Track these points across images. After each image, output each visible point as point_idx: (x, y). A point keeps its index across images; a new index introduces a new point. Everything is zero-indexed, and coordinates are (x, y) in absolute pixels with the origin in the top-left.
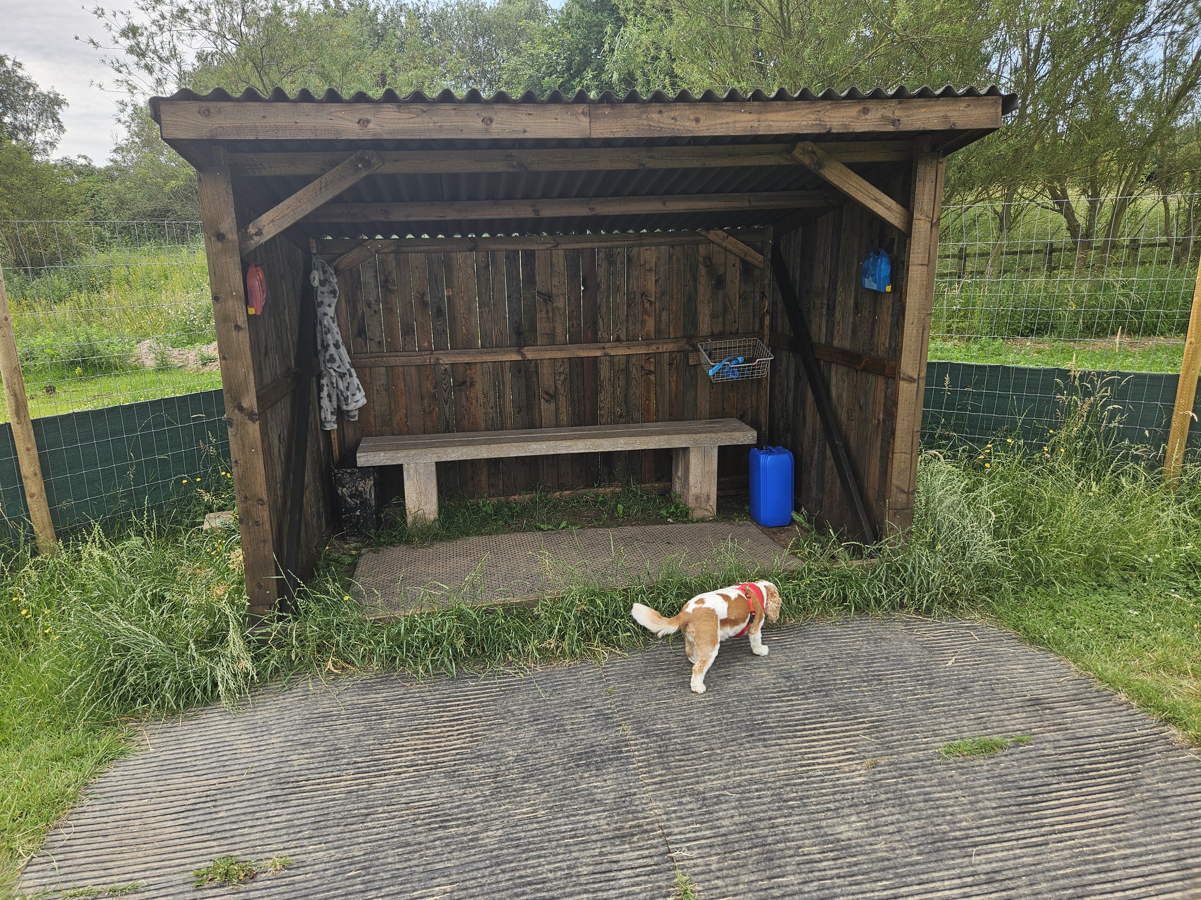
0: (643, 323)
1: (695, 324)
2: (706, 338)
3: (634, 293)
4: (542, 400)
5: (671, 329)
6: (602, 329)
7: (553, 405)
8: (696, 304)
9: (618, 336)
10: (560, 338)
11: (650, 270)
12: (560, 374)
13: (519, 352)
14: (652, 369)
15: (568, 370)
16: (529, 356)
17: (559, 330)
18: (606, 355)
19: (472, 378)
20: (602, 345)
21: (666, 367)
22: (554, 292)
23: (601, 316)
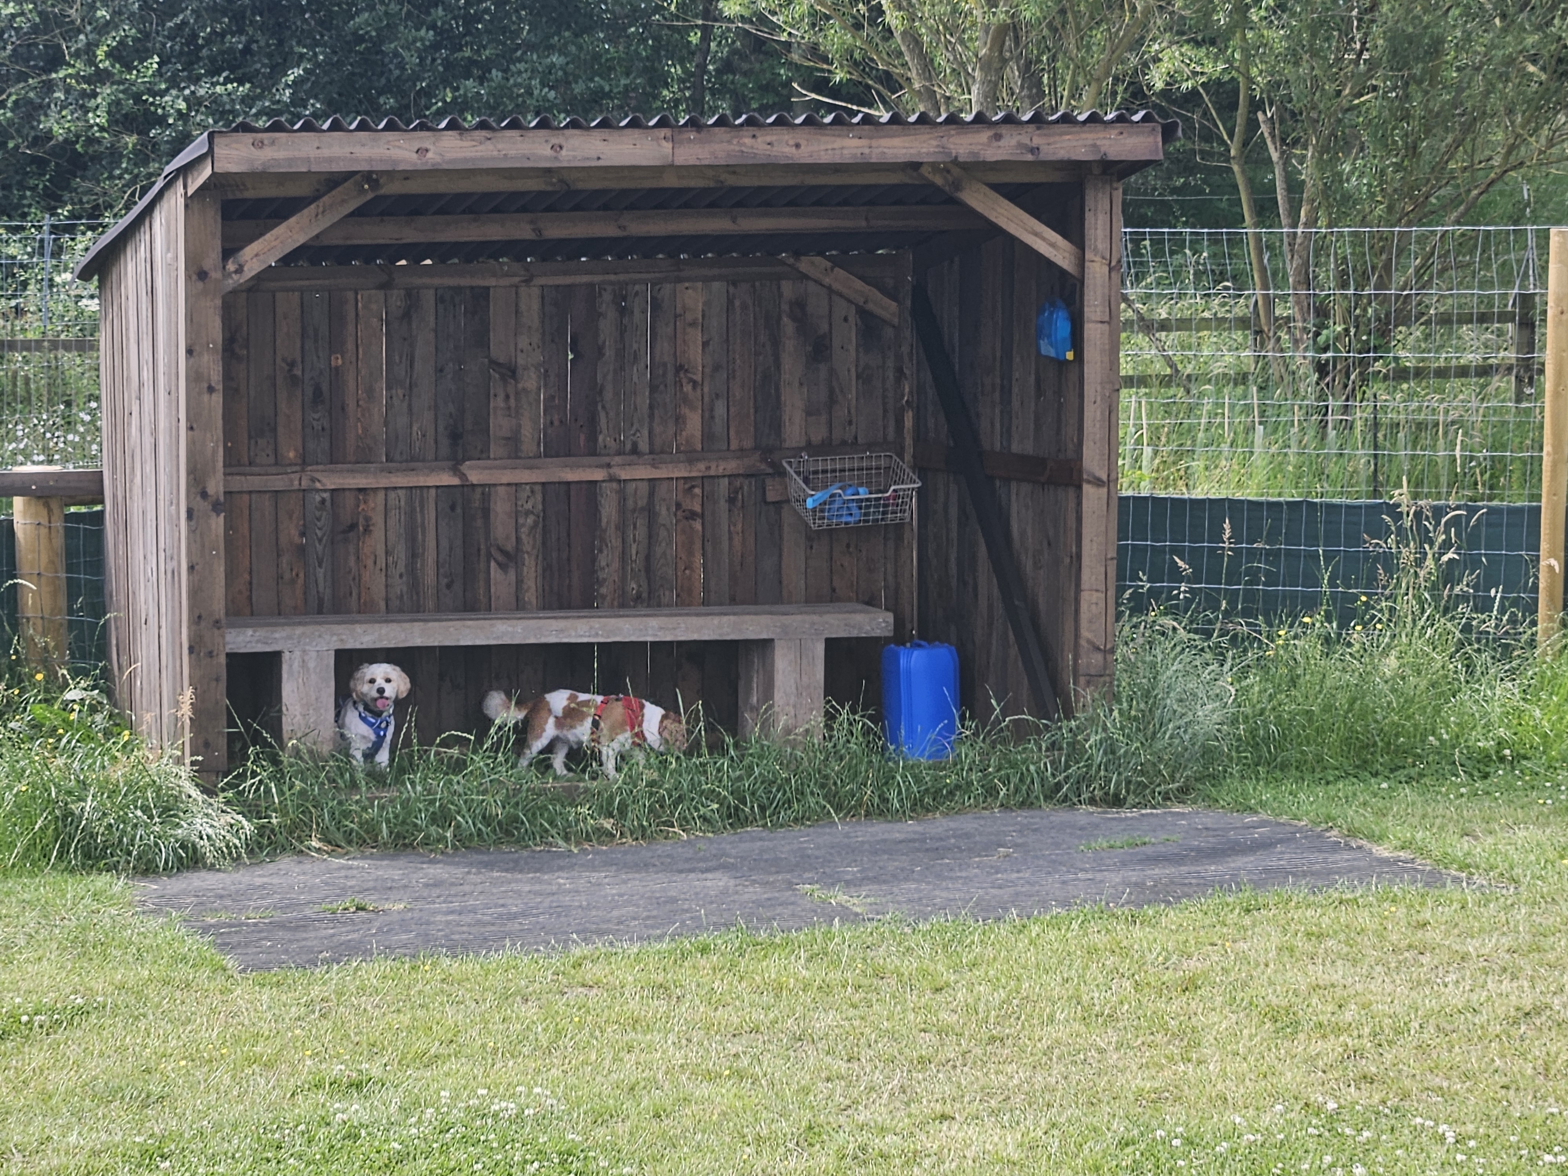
0: (679, 420)
1: (777, 426)
2: (796, 452)
3: (665, 365)
4: (493, 564)
5: (732, 432)
6: (605, 431)
7: (512, 574)
8: (777, 389)
9: (635, 445)
10: (528, 445)
11: (693, 324)
12: (528, 513)
13: (455, 470)
14: (698, 508)
15: (540, 507)
16: (475, 477)
17: (527, 432)
18: (612, 479)
19: (367, 519)
20: (607, 459)
21: (723, 505)
22: (521, 361)
23: (603, 407)
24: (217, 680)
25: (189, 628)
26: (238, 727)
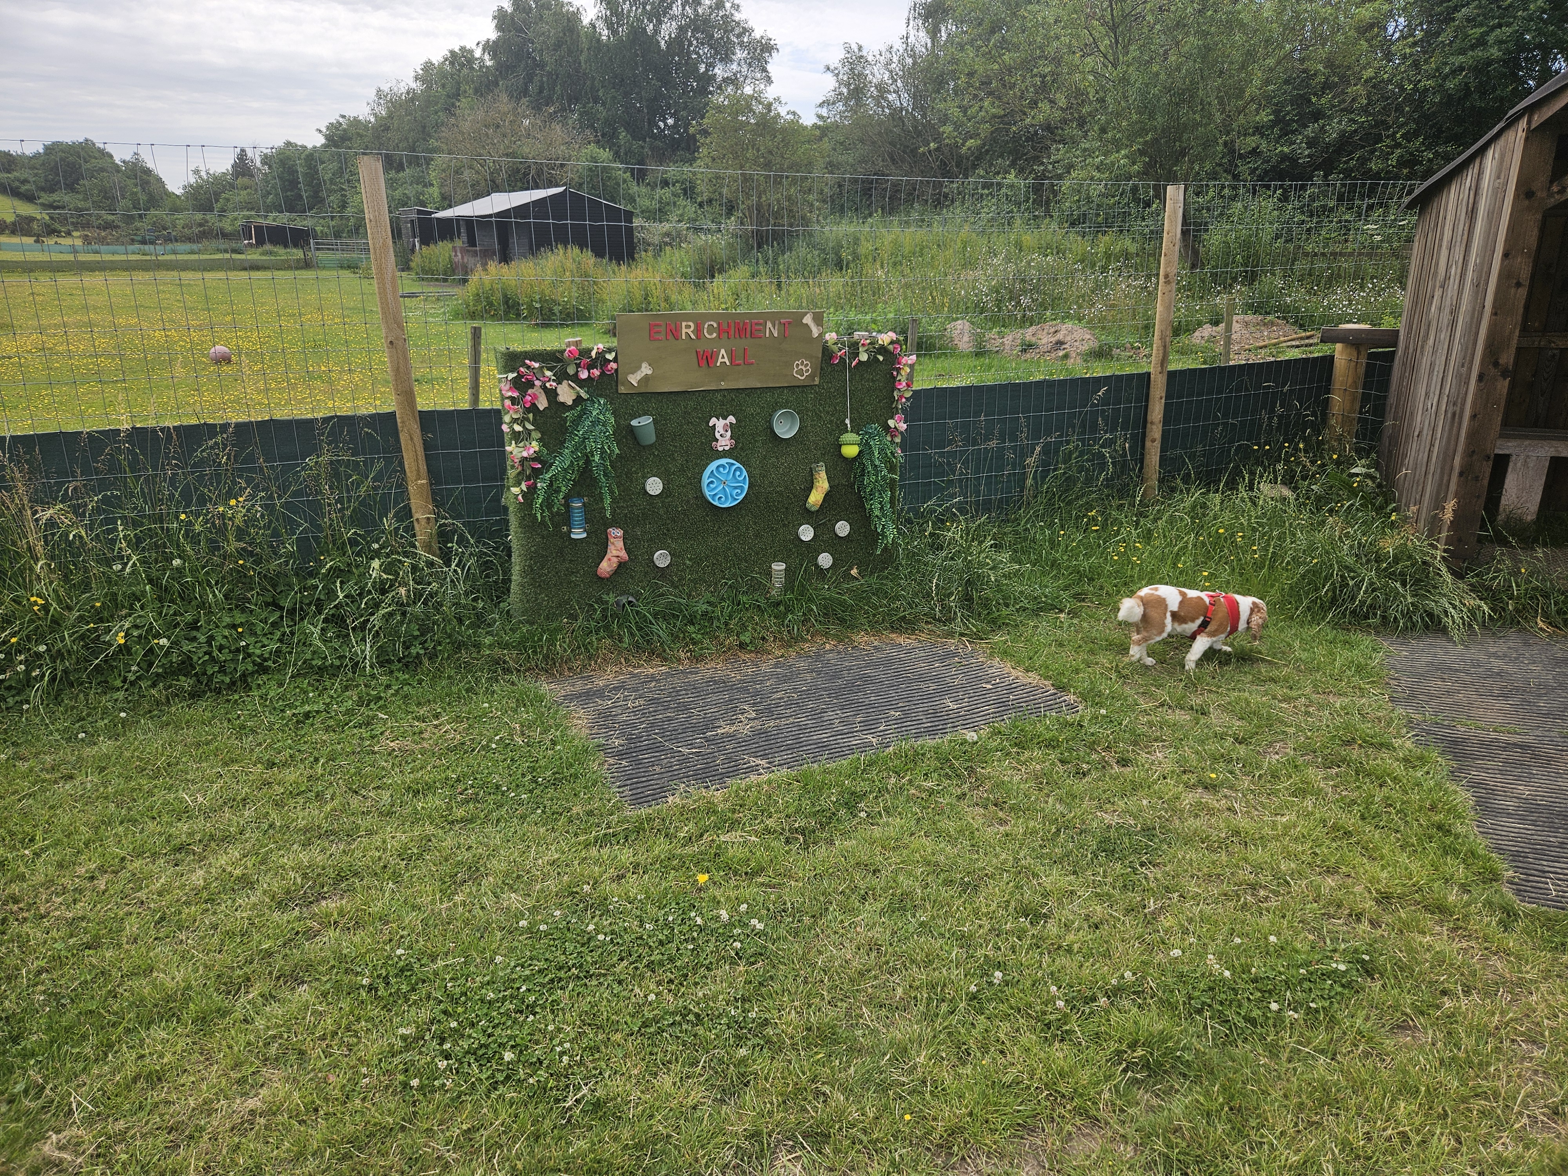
24: (1478, 497)
25: (1462, 458)
26: (1488, 531)
